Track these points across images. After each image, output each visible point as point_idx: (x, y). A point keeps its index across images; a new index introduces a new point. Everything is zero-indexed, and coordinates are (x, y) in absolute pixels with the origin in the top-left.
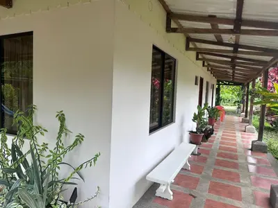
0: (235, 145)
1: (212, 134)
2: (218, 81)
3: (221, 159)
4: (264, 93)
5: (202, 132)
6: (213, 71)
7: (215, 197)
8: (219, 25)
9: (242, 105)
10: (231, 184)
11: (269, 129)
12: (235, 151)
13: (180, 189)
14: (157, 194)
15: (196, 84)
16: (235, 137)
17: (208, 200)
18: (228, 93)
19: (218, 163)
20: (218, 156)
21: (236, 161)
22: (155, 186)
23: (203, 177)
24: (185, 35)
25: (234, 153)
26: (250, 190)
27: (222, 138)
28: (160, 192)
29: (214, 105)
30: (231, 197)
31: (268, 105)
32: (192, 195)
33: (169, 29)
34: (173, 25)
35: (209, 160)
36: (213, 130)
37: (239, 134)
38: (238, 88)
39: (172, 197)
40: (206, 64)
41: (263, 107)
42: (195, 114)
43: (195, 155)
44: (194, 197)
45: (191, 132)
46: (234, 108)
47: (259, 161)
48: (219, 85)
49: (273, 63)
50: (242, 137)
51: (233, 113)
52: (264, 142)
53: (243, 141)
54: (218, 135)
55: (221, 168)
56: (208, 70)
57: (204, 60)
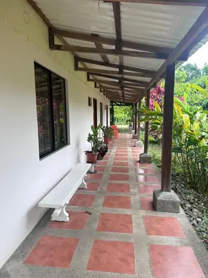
0: (126, 159)
1: (106, 151)
2: (112, 102)
3: (114, 173)
4: (147, 112)
5: (98, 151)
6: (106, 92)
7: (108, 210)
8: (103, 45)
9: (132, 123)
10: (123, 194)
11: (153, 143)
12: (127, 164)
13: (77, 209)
14: (53, 219)
15: (90, 105)
16: (127, 152)
17: (102, 214)
18: (121, 113)
19: (112, 177)
20: (112, 171)
21: (127, 174)
22: (50, 211)
23: (98, 193)
24: (72, 53)
25: (126, 167)
26: (138, 197)
27: (116, 155)
28: (56, 216)
29: (109, 125)
30: (122, 207)
31: (150, 121)
32: (87, 212)
33: (52, 46)
34: (57, 42)
35: (104, 176)
36: (107, 149)
37: (130, 149)
38: (129, 108)
39: (68, 219)
40: (98, 85)
41: (147, 124)
42: (89, 134)
43: (92, 173)
44: (90, 214)
45: (87, 153)
46: (127, 126)
47: (146, 171)
48: (113, 106)
49: (152, 83)
50: (133, 152)
51: (126, 131)
52: (149, 153)
53: (133, 155)
54: (112, 152)
55: (114, 182)
56: (101, 91)
57: (96, 81)
